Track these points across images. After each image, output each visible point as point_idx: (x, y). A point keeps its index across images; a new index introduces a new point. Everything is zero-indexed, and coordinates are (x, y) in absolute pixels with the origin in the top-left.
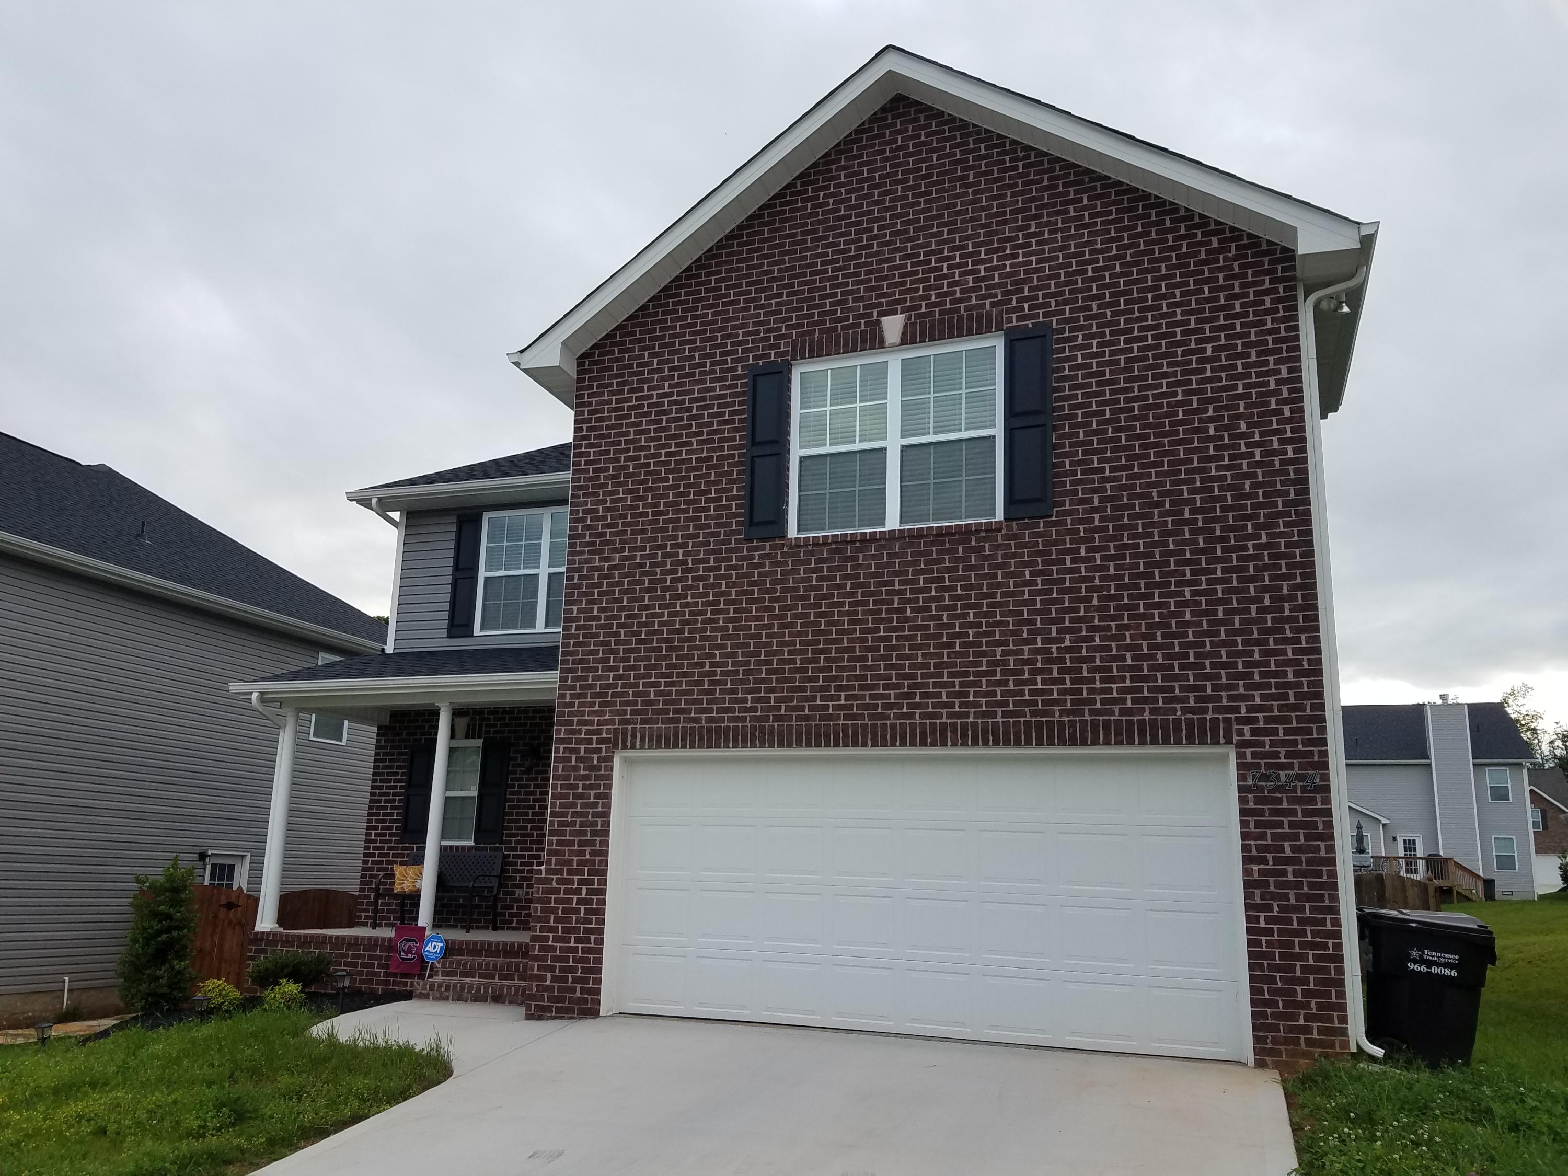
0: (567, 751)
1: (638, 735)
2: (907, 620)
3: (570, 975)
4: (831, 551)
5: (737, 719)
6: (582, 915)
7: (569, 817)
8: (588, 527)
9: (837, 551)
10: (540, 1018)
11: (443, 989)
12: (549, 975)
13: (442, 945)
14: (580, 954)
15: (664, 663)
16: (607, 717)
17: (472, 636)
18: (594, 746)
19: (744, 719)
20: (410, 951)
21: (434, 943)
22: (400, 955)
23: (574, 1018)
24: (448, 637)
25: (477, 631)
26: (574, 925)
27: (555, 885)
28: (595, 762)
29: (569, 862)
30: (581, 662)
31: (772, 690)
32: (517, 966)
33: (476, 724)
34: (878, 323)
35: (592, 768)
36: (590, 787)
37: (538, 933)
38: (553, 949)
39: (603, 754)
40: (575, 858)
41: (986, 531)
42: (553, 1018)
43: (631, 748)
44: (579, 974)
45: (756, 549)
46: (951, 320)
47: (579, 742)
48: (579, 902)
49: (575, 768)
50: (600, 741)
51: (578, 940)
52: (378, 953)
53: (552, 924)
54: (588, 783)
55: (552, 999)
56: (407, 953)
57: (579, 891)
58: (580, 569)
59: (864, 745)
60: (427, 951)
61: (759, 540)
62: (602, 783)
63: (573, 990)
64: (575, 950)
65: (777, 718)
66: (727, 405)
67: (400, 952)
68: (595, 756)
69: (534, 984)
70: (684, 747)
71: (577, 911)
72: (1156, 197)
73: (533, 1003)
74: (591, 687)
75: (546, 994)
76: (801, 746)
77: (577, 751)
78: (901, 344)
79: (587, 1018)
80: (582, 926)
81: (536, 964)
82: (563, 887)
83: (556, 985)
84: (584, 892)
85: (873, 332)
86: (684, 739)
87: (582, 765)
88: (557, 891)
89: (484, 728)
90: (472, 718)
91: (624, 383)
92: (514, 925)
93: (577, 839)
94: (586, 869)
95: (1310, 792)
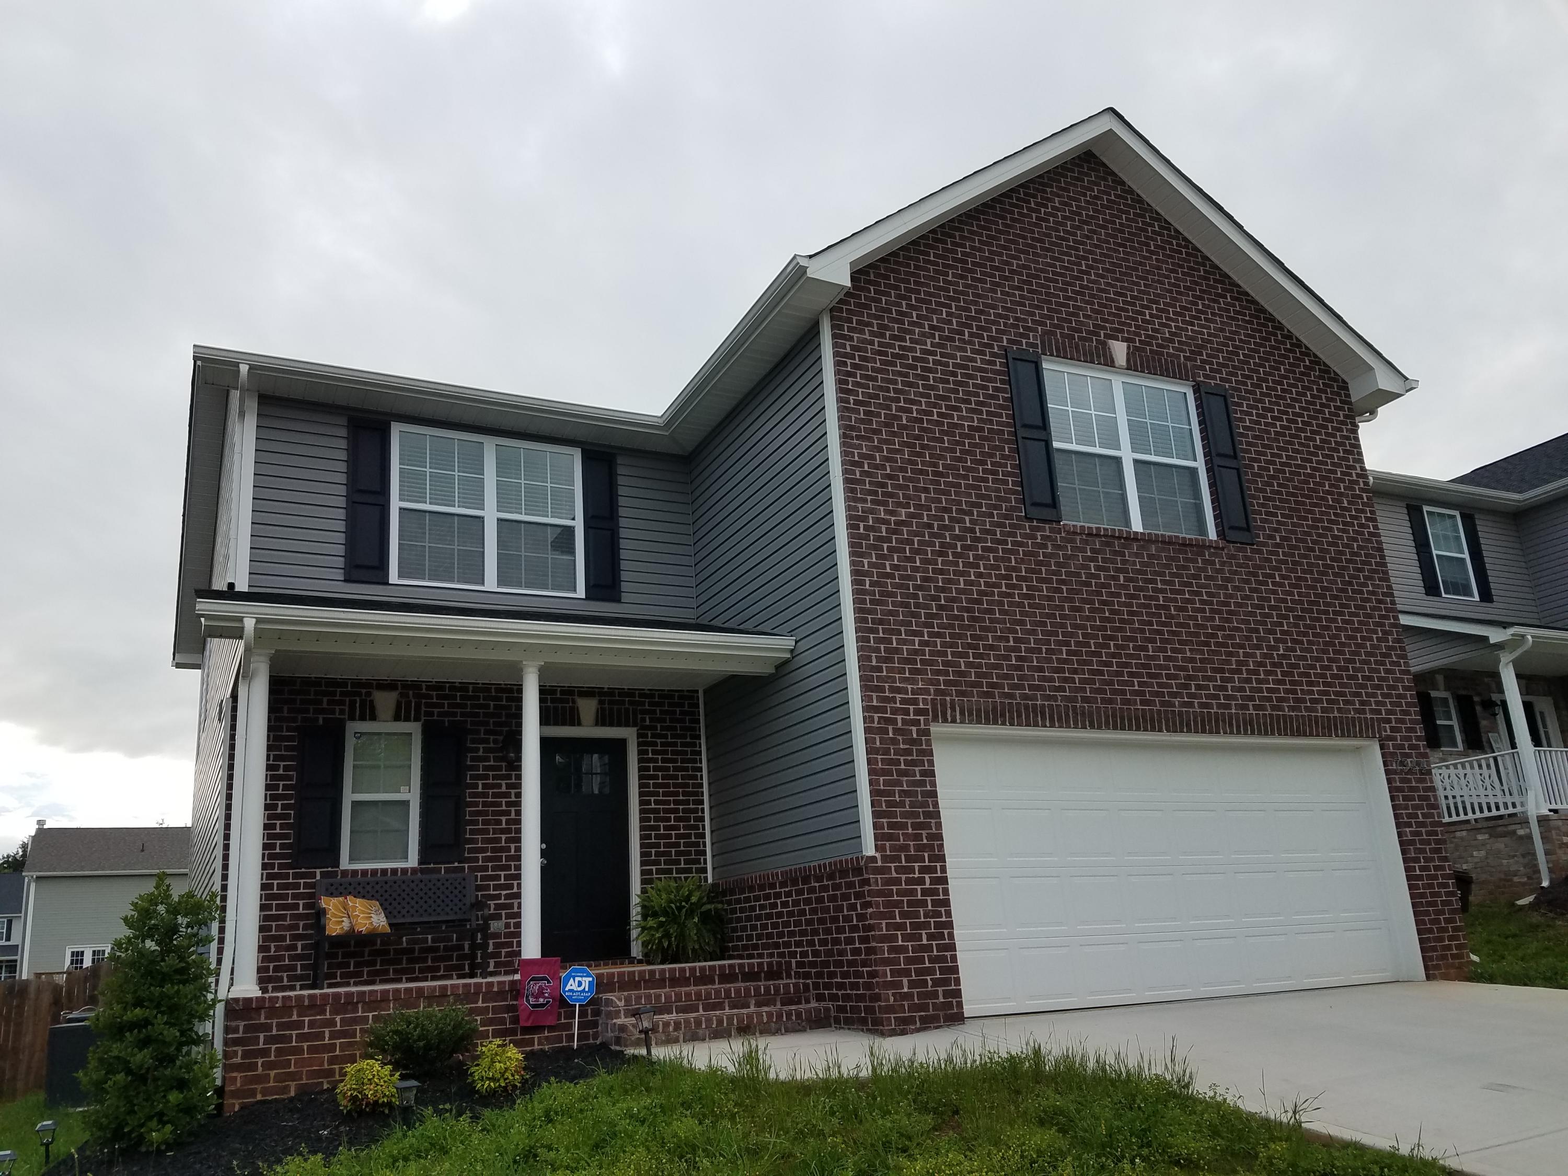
0: (882, 721)
1: (958, 709)
2: (1172, 617)
3: (928, 978)
4: (1102, 543)
5: (1049, 698)
6: (930, 907)
7: (897, 796)
8: (867, 474)
9: (1108, 544)
10: (903, 1033)
11: (671, 1029)
12: (905, 981)
13: (591, 979)
14: (935, 953)
15: (968, 633)
16: (920, 686)
17: (387, 584)
18: (912, 717)
19: (1055, 698)
20: (541, 993)
21: (577, 979)
22: (528, 1001)
23: (941, 1026)
24: (345, 581)
25: (393, 578)
26: (922, 920)
27: (894, 875)
28: (915, 736)
29: (905, 848)
30: (881, 622)
31: (1075, 671)
32: (728, 992)
33: (411, 702)
34: (1104, 344)
35: (913, 742)
36: (913, 763)
37: (884, 932)
38: (904, 949)
39: (922, 726)
40: (911, 843)
41: (1215, 548)
42: (918, 1030)
43: (951, 722)
44: (938, 976)
45: (1038, 529)
46: (1160, 361)
47: (895, 711)
48: (925, 892)
49: (894, 741)
50: (918, 712)
51: (931, 937)
52: (480, 1004)
53: (898, 920)
54: (910, 758)
55: (913, 1008)
56: (537, 997)
57: (921, 881)
58: (864, 519)
59: (1160, 730)
60: (570, 991)
61: (1039, 520)
62: (925, 759)
63: (935, 995)
64: (928, 948)
65: (1085, 700)
66: (990, 380)
67: (527, 997)
68: (914, 729)
69: (890, 992)
70: (1004, 724)
71: (923, 903)
73: (892, 1016)
74: (897, 651)
75: (906, 1003)
76: (1109, 729)
77: (893, 722)
78: (1127, 369)
79: (955, 1025)
80: (932, 920)
81: (888, 969)
82: (904, 877)
83: (915, 991)
84: (928, 881)
85: (1104, 349)
86: (1003, 715)
87: (900, 738)
88: (897, 882)
89: (423, 709)
90: (401, 694)
91: (886, 328)
93: (910, 821)
94: (926, 855)
95: (1423, 774)
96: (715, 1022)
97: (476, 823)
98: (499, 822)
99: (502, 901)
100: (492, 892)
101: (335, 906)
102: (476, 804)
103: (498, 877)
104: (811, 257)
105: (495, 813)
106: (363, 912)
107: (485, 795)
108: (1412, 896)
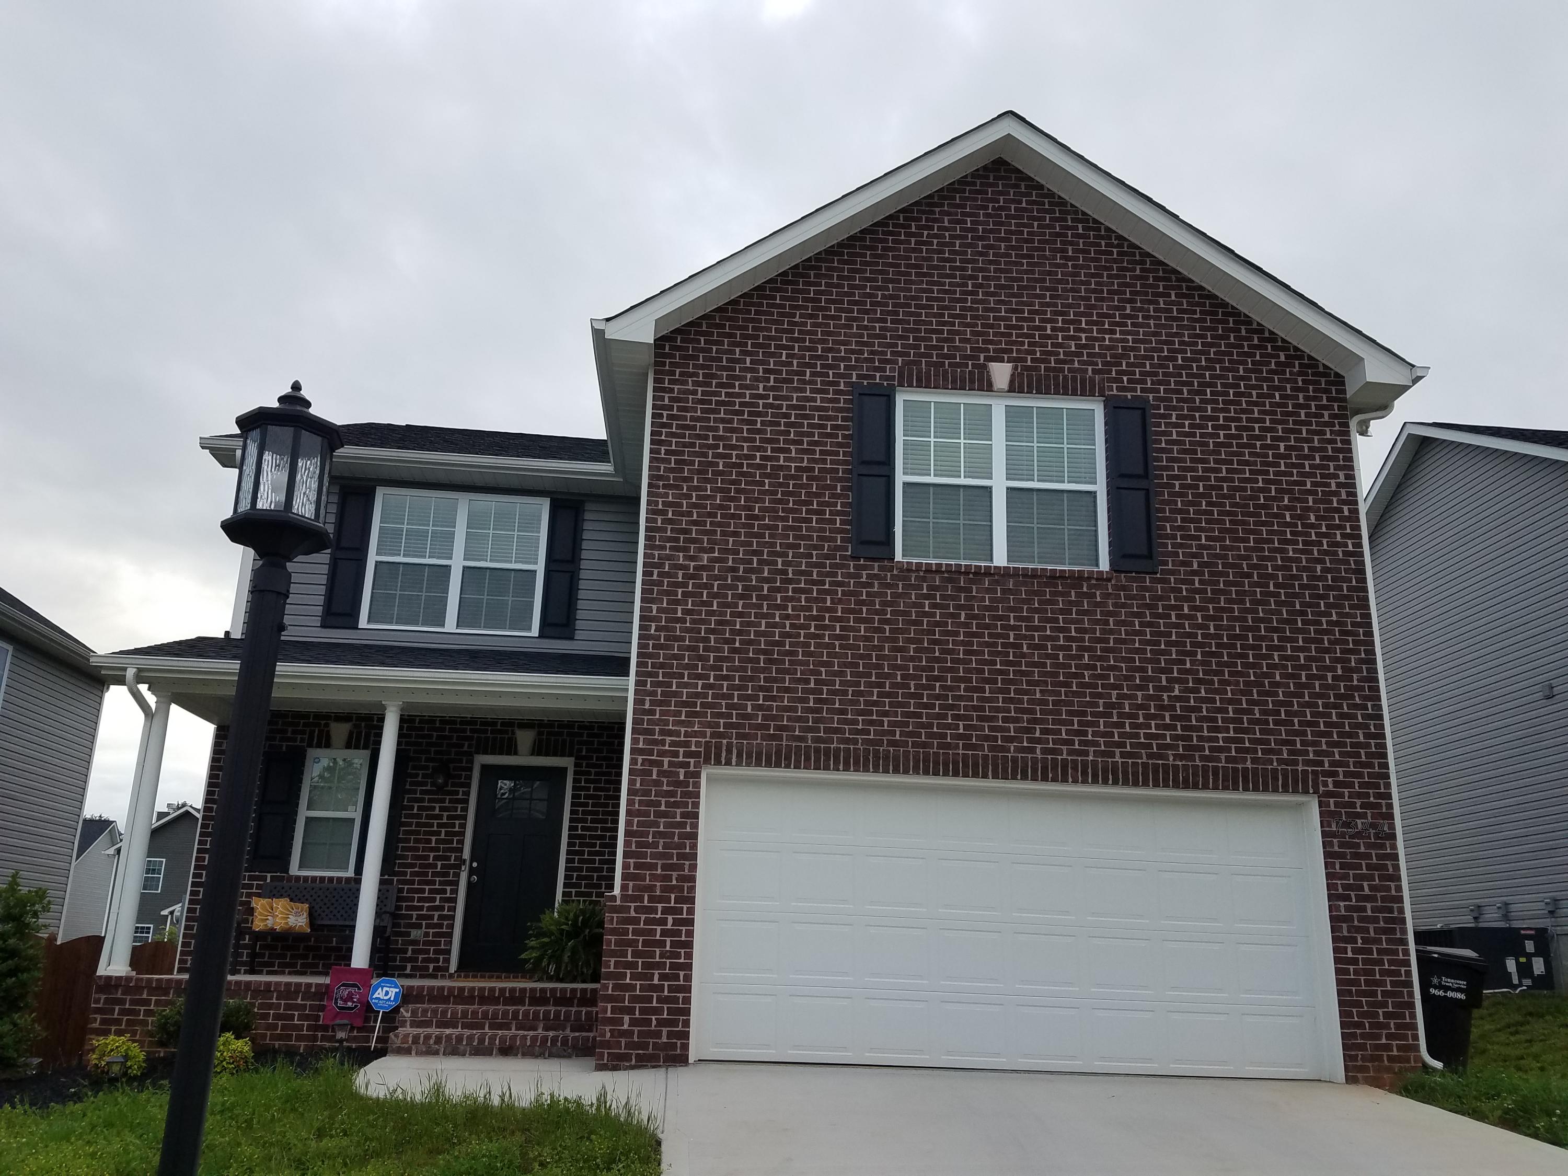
0: (646, 763)
1: (735, 752)
2: (1024, 655)
3: (653, 1018)
4: (943, 580)
5: (846, 742)
6: (668, 948)
7: (650, 837)
8: (670, 522)
9: (950, 580)
10: (615, 1068)
12: (626, 1018)
13: (398, 990)
14: (666, 993)
15: (762, 676)
16: (696, 729)
17: (357, 628)
18: (681, 759)
19: (855, 742)
20: (350, 997)
21: (385, 989)
22: (336, 1003)
23: (660, 1066)
24: (322, 626)
25: (363, 623)
26: (657, 960)
27: (633, 914)
28: (682, 778)
29: (651, 888)
30: (662, 666)
31: (886, 714)
33: (361, 732)
34: (984, 367)
35: (678, 784)
36: (676, 805)
37: (612, 969)
38: (632, 988)
39: (692, 768)
40: (658, 884)
41: (1097, 579)
42: (633, 1068)
43: (725, 764)
44: (665, 1016)
45: (865, 568)
46: (1056, 378)
47: (662, 754)
48: (664, 933)
49: (657, 783)
50: (688, 754)
51: (663, 977)
53: (630, 959)
54: (672, 800)
55: (630, 1045)
56: (345, 1001)
57: (663, 922)
58: (660, 565)
59: (985, 776)
60: (376, 998)
61: (866, 559)
62: (690, 801)
63: (658, 1035)
64: (660, 988)
65: (892, 743)
66: (829, 418)
67: (336, 999)
68: (682, 771)
69: (607, 1029)
70: (788, 766)
71: (662, 944)
72: (1233, 307)
73: (606, 1051)
74: (676, 694)
75: (623, 1041)
76: (918, 774)
77: (660, 764)
78: (1009, 391)
79: (675, 1066)
80: (668, 961)
81: (609, 1006)
82: (643, 917)
83: (636, 1029)
84: (670, 921)
85: (981, 374)
86: (788, 758)
87: (665, 780)
88: (636, 921)
89: (372, 738)
90: (355, 726)
91: (713, 376)
92: (408, 971)
93: (660, 862)
94: (673, 896)
95: (1381, 838)
96: (476, 1041)
97: (408, 841)
98: (429, 841)
99: (424, 912)
100: (415, 904)
101: (263, 906)
102: (410, 824)
103: (423, 891)
104: (608, 320)
105: (426, 833)
106: (282, 913)
107: (418, 816)
108: (1339, 982)
